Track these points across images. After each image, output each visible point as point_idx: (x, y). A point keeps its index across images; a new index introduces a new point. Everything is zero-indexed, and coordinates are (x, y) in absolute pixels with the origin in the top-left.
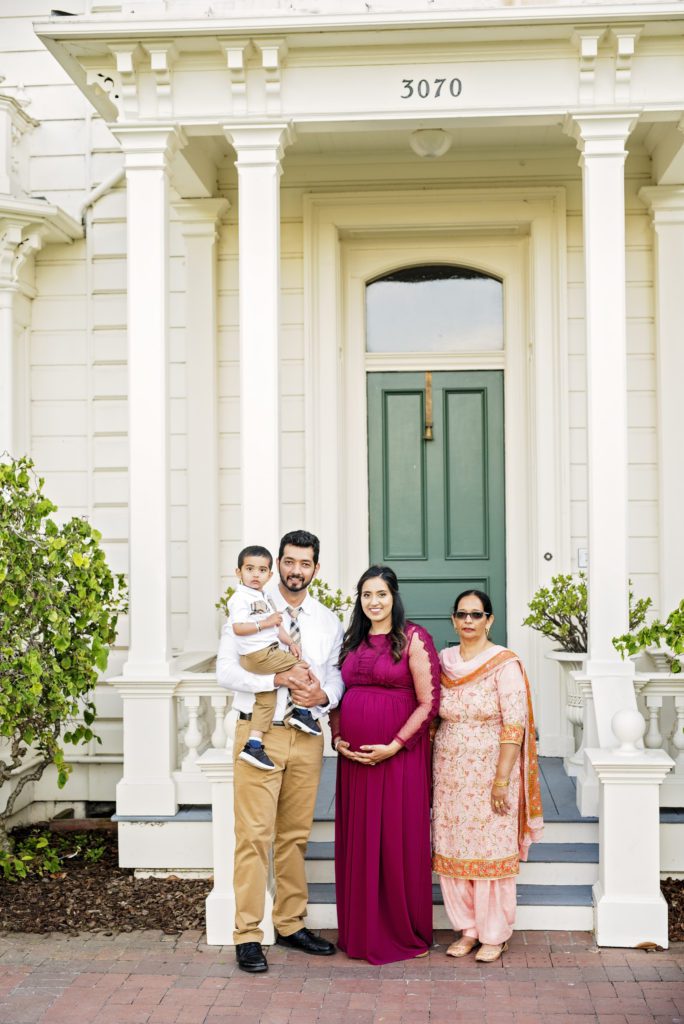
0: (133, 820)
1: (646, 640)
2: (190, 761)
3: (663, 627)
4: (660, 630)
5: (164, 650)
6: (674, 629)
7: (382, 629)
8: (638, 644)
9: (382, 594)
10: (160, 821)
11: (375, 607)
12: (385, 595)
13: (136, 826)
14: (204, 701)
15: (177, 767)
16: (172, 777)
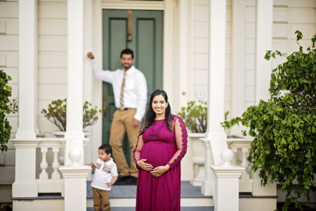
0: (20, 199)
1: (234, 123)
2: (44, 174)
3: (240, 118)
4: (239, 119)
5: (33, 128)
6: (245, 118)
7: (161, 118)
8: (230, 125)
9: (162, 102)
10: (31, 199)
11: (159, 108)
12: (163, 103)
13: (21, 202)
14: (50, 149)
15: (37, 177)
16: (36, 181)
